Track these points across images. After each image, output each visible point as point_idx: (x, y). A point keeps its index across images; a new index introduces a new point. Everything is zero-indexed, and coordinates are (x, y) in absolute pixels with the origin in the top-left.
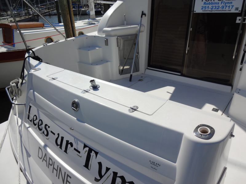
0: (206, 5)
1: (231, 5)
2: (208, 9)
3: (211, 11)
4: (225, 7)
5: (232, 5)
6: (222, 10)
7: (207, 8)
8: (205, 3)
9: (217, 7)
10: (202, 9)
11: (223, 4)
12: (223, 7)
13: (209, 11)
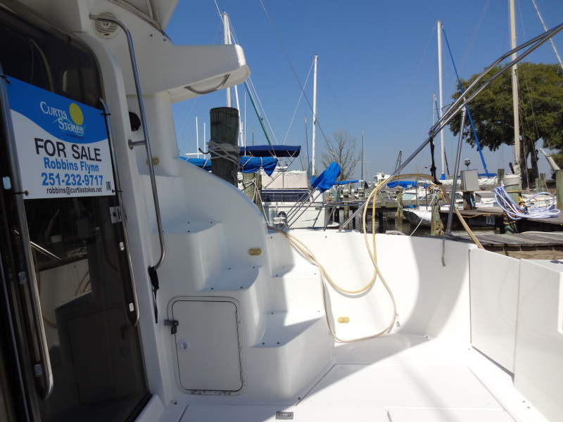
0: (52, 171)
1: (98, 174)
2: (59, 184)
3: (69, 191)
4: (90, 179)
6: (87, 187)
7: (56, 180)
8: (47, 163)
9: (77, 179)
11: (84, 168)
12: (87, 179)
13: (64, 191)
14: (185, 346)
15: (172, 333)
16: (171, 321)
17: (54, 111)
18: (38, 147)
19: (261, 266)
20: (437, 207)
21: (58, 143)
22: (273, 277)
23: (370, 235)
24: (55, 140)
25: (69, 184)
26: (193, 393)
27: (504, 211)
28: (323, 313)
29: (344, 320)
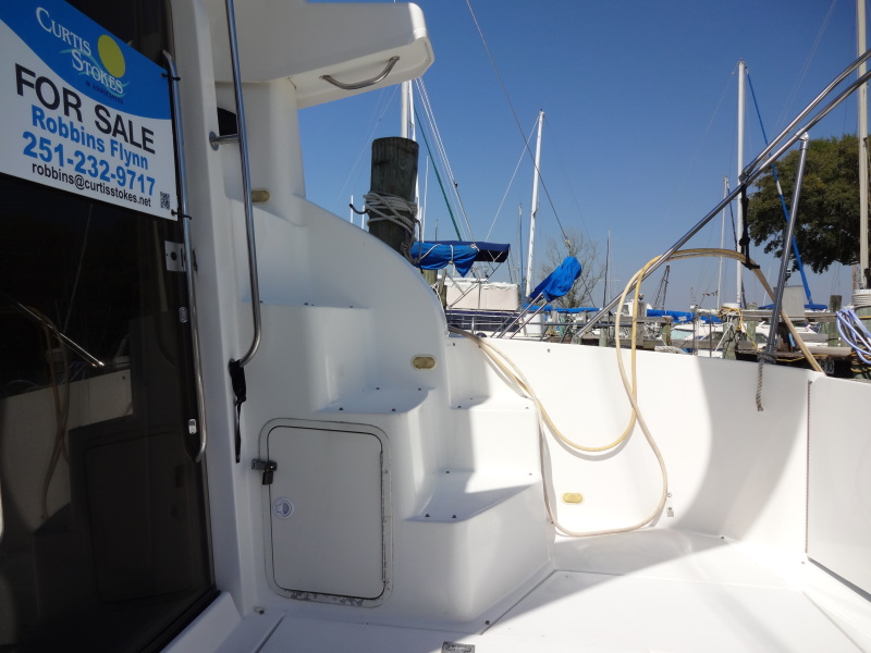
0: (46, 134)
1: (145, 173)
2: (61, 164)
3: (80, 182)
4: (129, 177)
6: (120, 188)
7: (55, 156)
8: (37, 117)
9: (101, 169)
10: (28, 151)
11: (117, 153)
12: (121, 175)
13: (71, 180)
14: (286, 510)
15: (264, 483)
16: (264, 462)
17: (65, 34)
18: (20, 82)
19: (432, 388)
20: (733, 344)
21: (66, 92)
22: (452, 408)
23: (627, 352)
24: (61, 84)
25: (84, 171)
26: (294, 597)
27: (853, 349)
28: (537, 477)
29: (574, 499)
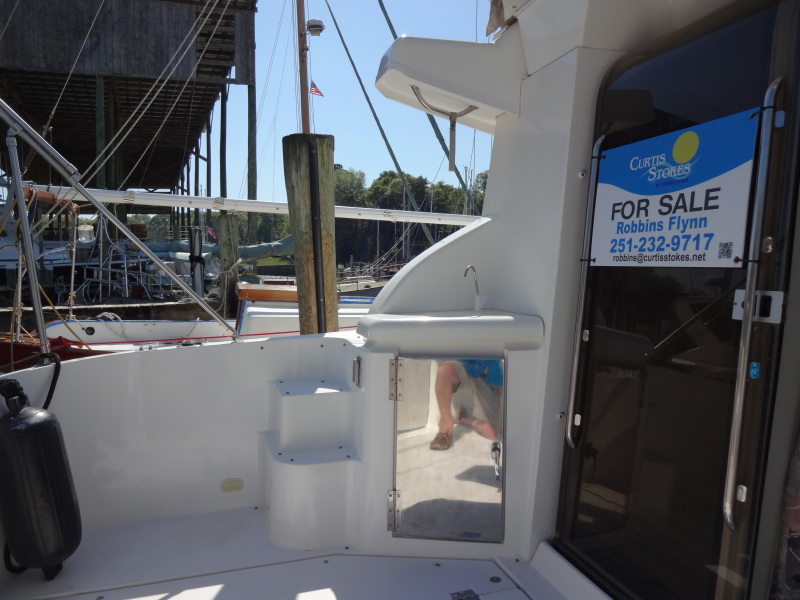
0: (624, 236)
1: (702, 231)
2: (630, 250)
3: (640, 259)
5: (708, 230)
6: (674, 253)
7: (627, 247)
8: (620, 228)
9: (657, 244)
10: (613, 251)
11: (674, 227)
12: (676, 242)
13: (634, 258)
17: (647, 161)
18: (614, 211)
21: (640, 202)
24: (635, 198)
